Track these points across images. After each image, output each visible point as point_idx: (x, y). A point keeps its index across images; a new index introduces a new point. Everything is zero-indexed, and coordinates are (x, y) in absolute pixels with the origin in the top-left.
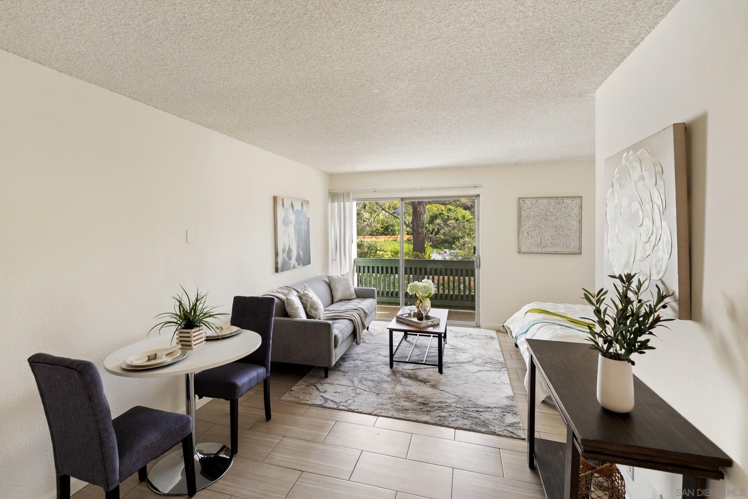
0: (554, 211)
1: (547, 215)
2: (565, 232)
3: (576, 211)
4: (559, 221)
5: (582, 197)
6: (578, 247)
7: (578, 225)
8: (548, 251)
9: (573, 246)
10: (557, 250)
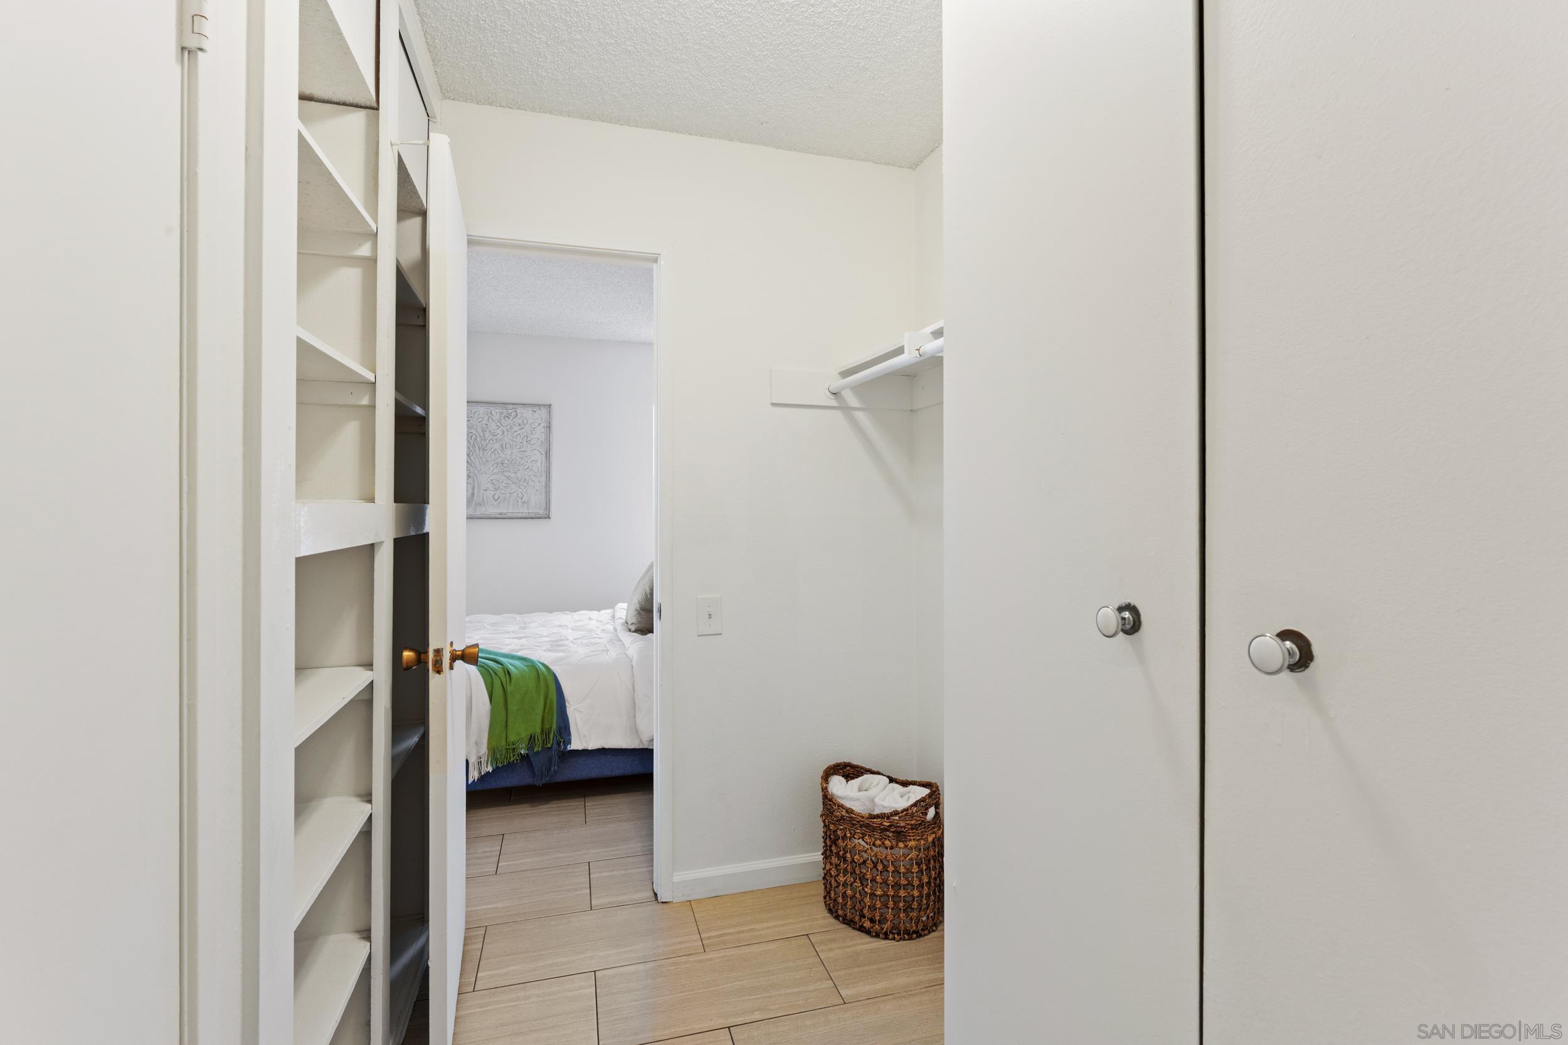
0: (499, 432)
1: (485, 440)
2: (519, 475)
3: (540, 433)
4: (509, 452)
5: (550, 405)
6: (544, 505)
7: (544, 460)
8: (487, 513)
9: (535, 503)
10: (505, 511)
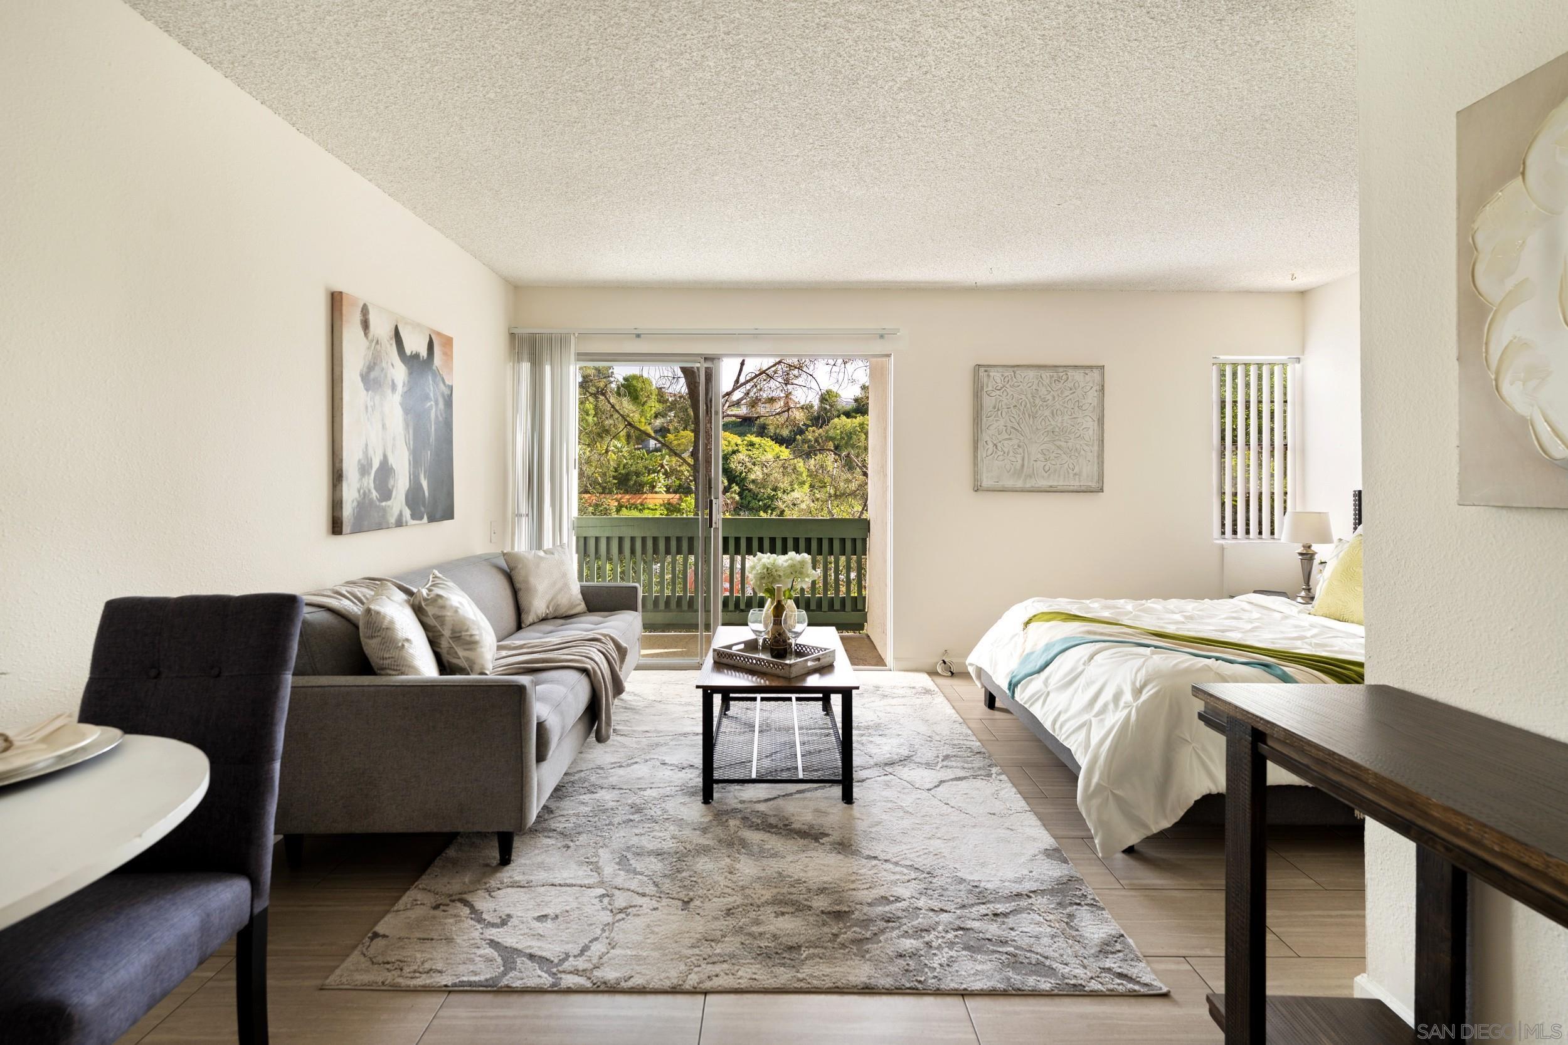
0: (1049, 397)
1: (1035, 406)
2: (1070, 444)
3: (1092, 397)
4: (1060, 419)
5: (1104, 366)
6: (1096, 478)
7: (1096, 428)
8: (1037, 486)
9: (1087, 471)
10: (1055, 484)
